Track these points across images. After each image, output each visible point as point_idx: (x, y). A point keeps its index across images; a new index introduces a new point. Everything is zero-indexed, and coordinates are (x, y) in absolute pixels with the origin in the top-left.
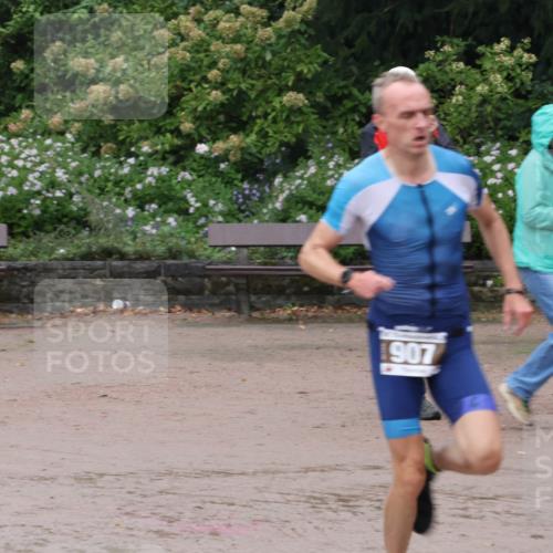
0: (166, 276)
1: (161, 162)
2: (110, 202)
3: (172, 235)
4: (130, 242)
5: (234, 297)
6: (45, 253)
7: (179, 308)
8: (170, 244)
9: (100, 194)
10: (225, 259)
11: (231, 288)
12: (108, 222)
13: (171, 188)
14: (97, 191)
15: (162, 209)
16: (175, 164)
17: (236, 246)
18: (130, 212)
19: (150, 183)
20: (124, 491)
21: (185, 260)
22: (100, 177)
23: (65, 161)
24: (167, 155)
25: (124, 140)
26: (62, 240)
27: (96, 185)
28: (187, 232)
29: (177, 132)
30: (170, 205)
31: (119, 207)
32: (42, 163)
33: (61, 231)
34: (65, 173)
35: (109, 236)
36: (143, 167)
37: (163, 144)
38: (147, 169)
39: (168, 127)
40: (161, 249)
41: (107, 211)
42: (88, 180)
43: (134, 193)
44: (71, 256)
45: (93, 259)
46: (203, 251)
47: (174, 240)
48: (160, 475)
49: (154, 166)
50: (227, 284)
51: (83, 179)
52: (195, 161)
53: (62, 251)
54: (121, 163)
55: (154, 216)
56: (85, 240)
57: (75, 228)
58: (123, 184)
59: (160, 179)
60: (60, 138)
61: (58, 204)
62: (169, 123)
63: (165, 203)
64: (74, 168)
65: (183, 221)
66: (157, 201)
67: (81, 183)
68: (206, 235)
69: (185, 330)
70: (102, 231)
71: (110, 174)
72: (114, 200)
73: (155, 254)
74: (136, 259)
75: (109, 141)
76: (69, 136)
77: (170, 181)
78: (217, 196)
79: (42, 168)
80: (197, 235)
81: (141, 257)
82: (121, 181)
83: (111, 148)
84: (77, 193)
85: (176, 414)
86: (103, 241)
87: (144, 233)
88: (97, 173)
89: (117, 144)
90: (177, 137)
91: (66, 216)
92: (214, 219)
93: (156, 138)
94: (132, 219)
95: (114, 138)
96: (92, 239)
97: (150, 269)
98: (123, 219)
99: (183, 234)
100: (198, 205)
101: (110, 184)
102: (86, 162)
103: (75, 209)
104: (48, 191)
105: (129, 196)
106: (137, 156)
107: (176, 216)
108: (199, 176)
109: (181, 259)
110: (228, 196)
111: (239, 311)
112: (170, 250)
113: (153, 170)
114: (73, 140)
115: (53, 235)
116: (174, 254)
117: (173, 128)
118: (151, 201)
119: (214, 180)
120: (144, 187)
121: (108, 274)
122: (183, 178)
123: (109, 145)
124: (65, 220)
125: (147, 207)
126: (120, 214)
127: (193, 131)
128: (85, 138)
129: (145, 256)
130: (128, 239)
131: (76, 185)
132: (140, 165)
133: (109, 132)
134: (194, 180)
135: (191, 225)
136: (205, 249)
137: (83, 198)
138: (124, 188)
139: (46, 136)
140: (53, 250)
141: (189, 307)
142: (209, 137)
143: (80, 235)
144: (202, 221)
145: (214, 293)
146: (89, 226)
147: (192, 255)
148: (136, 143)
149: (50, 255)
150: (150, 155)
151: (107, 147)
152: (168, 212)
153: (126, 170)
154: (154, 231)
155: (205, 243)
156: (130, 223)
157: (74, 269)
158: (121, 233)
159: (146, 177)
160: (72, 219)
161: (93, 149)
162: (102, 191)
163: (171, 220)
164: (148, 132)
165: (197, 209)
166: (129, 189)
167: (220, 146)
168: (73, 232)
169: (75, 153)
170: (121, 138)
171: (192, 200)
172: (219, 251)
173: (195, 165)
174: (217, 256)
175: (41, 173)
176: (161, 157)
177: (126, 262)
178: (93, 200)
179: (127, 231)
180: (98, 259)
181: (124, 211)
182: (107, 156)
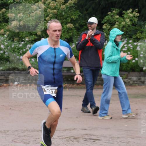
1: (31, 43)
4: (21, 66)
9: (13, 52)
12: (15, 60)
14: (12, 51)
19: (28, 49)
20: (14, 135)
22: (13, 47)
23: (4, 43)
24: (33, 41)
26: (2, 65)
27: (12, 50)
31: (18, 56)
34: (4, 46)
37: (32, 38)
38: (27, 45)
39: (34, 33)
41: (15, 57)
42: (10, 48)
43: (23, 52)
44: (4, 69)
45: (10, 70)
48: (25, 131)
49: (29, 44)
53: (1, 68)
54: (20, 43)
58: (20, 49)
60: (3, 36)
61: (1, 55)
64: (6, 45)
65: (36, 60)
67: (8, 49)
70: (13, 63)
71: (16, 46)
72: (17, 54)
74: (22, 71)
76: (5, 36)
82: (19, 48)
83: (17, 39)
84: (7, 52)
86: (13, 65)
88: (13, 46)
89: (19, 38)
90: (36, 36)
93: (30, 36)
96: (10, 65)
99: (36, 64)
101: (16, 49)
102: (10, 43)
103: (6, 56)
105: (21, 53)
106: (24, 41)
107: (34, 58)
113: (29, 46)
117: (35, 33)
120: (26, 50)
123: (17, 38)
124: (3, 59)
126: (18, 58)
127: (41, 34)
128: (10, 36)
129: (25, 69)
130: (20, 65)
131: (6, 50)
132: (25, 44)
133: (17, 35)
138: (20, 51)
142: (45, 36)
143: (7, 64)
146: (9, 61)
148: (25, 37)
150: (28, 41)
151: (16, 39)
153: (21, 45)
156: (21, 60)
157: (5, 73)
158: (18, 63)
159: (27, 47)
160: (5, 59)
161: (12, 39)
163: (33, 60)
164: (28, 34)
168: (5, 63)
169: (7, 41)
170: (20, 36)
177: (19, 71)
178: (11, 54)
179: (20, 63)
180: (12, 71)
181: (20, 57)
182: (16, 41)
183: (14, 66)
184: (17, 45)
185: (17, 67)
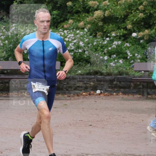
0: (117, 81)
1: (118, 40)
2: (99, 54)
3: (120, 66)
4: (105, 69)
5: (141, 90)
6: (73, 72)
7: (121, 93)
8: (120, 70)
9: (95, 51)
10: (139, 75)
11: (141, 86)
12: (97, 61)
13: (121, 49)
14: (94, 50)
15: (117, 57)
16: (124, 40)
17: (144, 71)
18: (106, 58)
19: (114, 47)
21: (125, 76)
22: (96, 45)
23: (83, 39)
24: (121, 37)
25: (106, 31)
26: (80, 67)
27: (94, 48)
28: (126, 65)
29: (125, 28)
30: (121, 55)
31: (102, 56)
32: (75, 39)
33: (80, 65)
34: (83, 43)
35: (97, 67)
36: (112, 41)
37: (120, 33)
38: (113, 42)
39: (123, 27)
40: (116, 72)
41: (97, 57)
42: (91, 46)
43: (108, 51)
44: (83, 74)
45: (91, 75)
46: (131, 73)
47: (121, 68)
49: (116, 41)
50: (140, 85)
51: (89, 45)
52: (131, 39)
53: (80, 72)
54: (104, 40)
55: (114, 59)
56: (88, 68)
57: (85, 63)
58: (104, 47)
59: (118, 46)
60: (82, 30)
61: (80, 55)
62: (123, 25)
63: (119, 55)
64: (87, 41)
65: (125, 61)
66: (116, 54)
67: (89, 47)
68: (133, 67)
69: (122, 102)
70: (95, 65)
71: (100, 44)
72: (100, 53)
73: (114, 73)
74: (106, 75)
75: (100, 32)
76: (85, 30)
77: (121, 46)
78: (138, 52)
79: (75, 41)
80: (130, 67)
81: (109, 74)
82: (103, 46)
83: (101, 34)
84: (87, 50)
85: (116, 133)
86: (95, 68)
87: (110, 66)
88: (95, 43)
89: (103, 33)
90: (125, 30)
91: (82, 59)
92: (137, 61)
93: (118, 30)
94: (106, 61)
95: (102, 31)
96: (91, 68)
97: (112, 79)
98: (103, 61)
99: (124, 66)
100: (131, 55)
101: (99, 48)
102: (91, 39)
103: (86, 56)
104: (76, 50)
105: (106, 52)
106: (110, 37)
107: (122, 59)
108: (132, 45)
109: (123, 75)
110: (143, 52)
111: (143, 95)
112: (119, 72)
113: (116, 43)
114: (87, 31)
115: (77, 66)
116: (120, 73)
117: (124, 27)
118: (114, 54)
119: (138, 46)
120: (111, 49)
121: (96, 81)
122: (126, 45)
123: (100, 33)
124: (82, 60)
125: (112, 56)
126: (102, 58)
127: (131, 28)
128: (91, 30)
129: (110, 74)
130: (104, 68)
131: (87, 48)
132: (111, 41)
133: (100, 28)
134: (130, 46)
135: (128, 63)
136: (132, 72)
137: (89, 53)
138: (104, 49)
139: (77, 30)
140: (76, 71)
141: (124, 93)
142: (137, 31)
143: (87, 66)
144: (132, 61)
145: (134, 88)
146: (91, 63)
147: (127, 74)
148: (110, 32)
149: (75, 73)
150: (115, 37)
151: (99, 34)
152: (120, 58)
153: (106, 42)
154: (114, 65)
155: (133, 70)
156: (105, 62)
157: (84, 78)
158: (102, 65)
159: (113, 45)
160: (84, 60)
161: (94, 35)
162: (96, 50)
163: (121, 61)
164: (115, 28)
165: (131, 57)
166: (106, 49)
167: (141, 34)
168: (84, 65)
169: (87, 36)
170: (105, 30)
171: (129, 54)
172: (138, 73)
173: (131, 41)
174: (137, 74)
175: (74, 43)
176: (119, 38)
177: (103, 76)
178: (92, 53)
179: (104, 65)
180: (93, 75)
181: (103, 57)
182: (99, 37)
183: (96, 70)
184: (101, 42)
185: (100, 71)
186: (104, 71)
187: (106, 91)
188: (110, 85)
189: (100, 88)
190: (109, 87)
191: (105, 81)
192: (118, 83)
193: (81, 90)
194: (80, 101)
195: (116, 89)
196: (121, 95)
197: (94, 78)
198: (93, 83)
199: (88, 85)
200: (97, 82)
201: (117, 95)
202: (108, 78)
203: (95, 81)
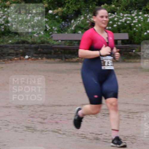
3: (42, 37)
4: (30, 39)
5: (60, 55)
6: (5, 42)
7: (44, 58)
8: (42, 40)
10: (57, 44)
11: (59, 52)
12: (24, 33)
17: (61, 40)
20: (30, 110)
21: (46, 44)
26: (10, 38)
28: (47, 36)
35: (24, 37)
40: (39, 41)
44: (13, 43)
45: (19, 44)
46: (51, 42)
48: (41, 106)
50: (59, 51)
52: (48, 15)
53: (10, 41)
56: (17, 38)
57: (14, 35)
61: (9, 28)
65: (45, 33)
68: (52, 37)
69: (47, 65)
70: (22, 36)
73: (37, 42)
78: (55, 26)
79: (4, 17)
80: (50, 37)
81: (33, 43)
86: (22, 39)
87: (34, 36)
92: (54, 32)
96: (19, 38)
97: (36, 47)
98: (28, 33)
99: (45, 37)
100: (50, 28)
104: (6, 24)
108: (50, 20)
110: (58, 26)
111: (62, 59)
115: (7, 37)
116: (43, 42)
119: (54, 21)
127: (48, 7)
130: (29, 38)
134: (48, 21)
135: (48, 34)
136: (52, 41)
139: (5, 8)
140: (8, 41)
141: (48, 58)
142: (52, 8)
143: (15, 37)
144: (51, 33)
145: (54, 54)
146: (18, 34)
147: (48, 43)
149: (7, 43)
154: (37, 36)
155: (52, 39)
156: (30, 33)
157: (14, 46)
158: (27, 36)
163: (42, 33)
165: (49, 29)
167: (56, 11)
168: (13, 36)
171: (48, 27)
172: (56, 42)
173: (48, 17)
174: (56, 43)
177: (29, 45)
179: (29, 36)
180: (21, 44)
185: (26, 41)
186: (30, 41)
187: (33, 56)
188: (35, 52)
189: (28, 54)
190: (35, 53)
191: (31, 48)
192: (42, 50)
193: (13, 56)
194: (13, 64)
195: (40, 55)
196: (45, 60)
197: (22, 46)
198: (22, 50)
199: (18, 52)
200: (25, 50)
201: (42, 59)
202: (33, 46)
203: (23, 49)
